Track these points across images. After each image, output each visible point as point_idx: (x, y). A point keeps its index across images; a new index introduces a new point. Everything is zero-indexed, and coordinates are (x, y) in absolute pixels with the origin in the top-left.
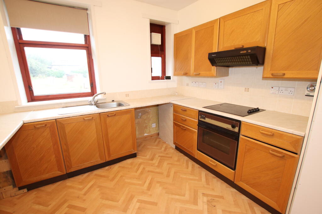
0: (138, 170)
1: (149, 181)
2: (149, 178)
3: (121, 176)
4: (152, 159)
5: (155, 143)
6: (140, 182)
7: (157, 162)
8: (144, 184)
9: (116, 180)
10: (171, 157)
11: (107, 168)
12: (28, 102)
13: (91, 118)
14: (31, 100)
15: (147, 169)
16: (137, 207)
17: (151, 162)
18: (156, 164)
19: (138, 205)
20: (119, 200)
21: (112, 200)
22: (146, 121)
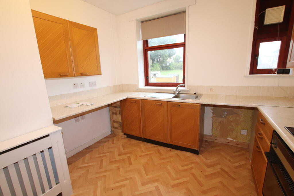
0: (186, 165)
1: (183, 181)
2: (185, 179)
3: (169, 161)
4: (209, 166)
5: (234, 153)
6: (175, 176)
7: (211, 172)
8: (175, 180)
9: (163, 161)
10: (234, 179)
11: (169, 149)
12: (145, 86)
13: (160, 104)
14: (146, 85)
15: (193, 171)
16: (150, 190)
17: (205, 167)
18: (207, 174)
19: (153, 189)
20: (149, 175)
21: (146, 172)
22: (232, 124)
